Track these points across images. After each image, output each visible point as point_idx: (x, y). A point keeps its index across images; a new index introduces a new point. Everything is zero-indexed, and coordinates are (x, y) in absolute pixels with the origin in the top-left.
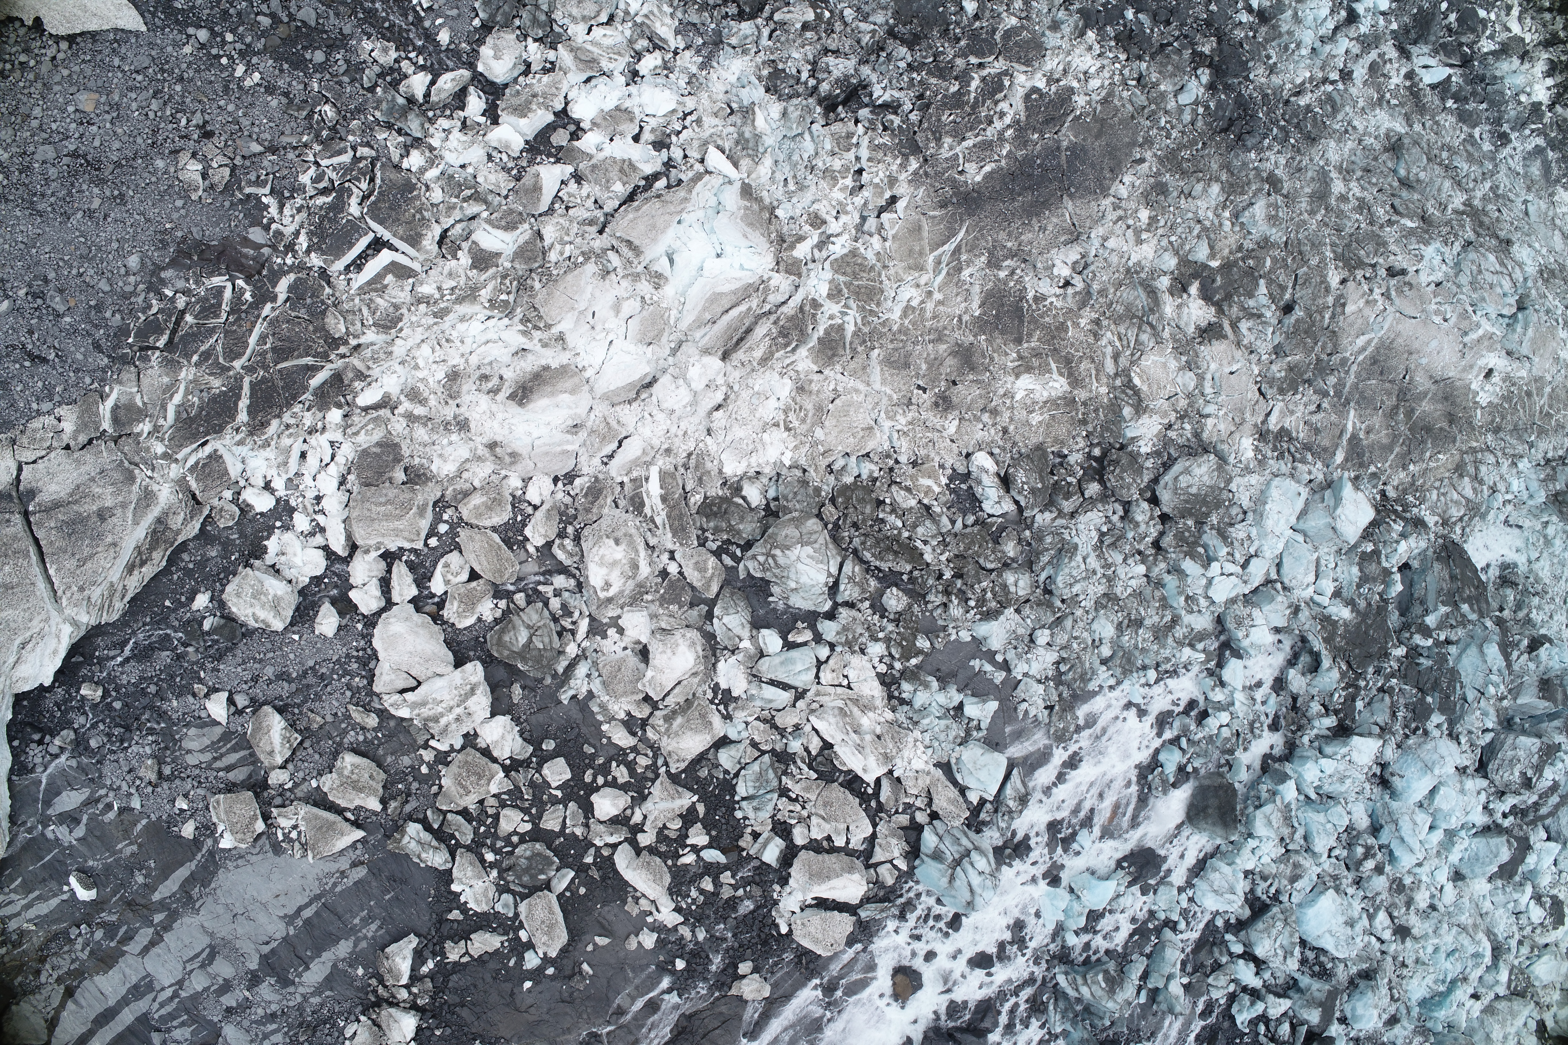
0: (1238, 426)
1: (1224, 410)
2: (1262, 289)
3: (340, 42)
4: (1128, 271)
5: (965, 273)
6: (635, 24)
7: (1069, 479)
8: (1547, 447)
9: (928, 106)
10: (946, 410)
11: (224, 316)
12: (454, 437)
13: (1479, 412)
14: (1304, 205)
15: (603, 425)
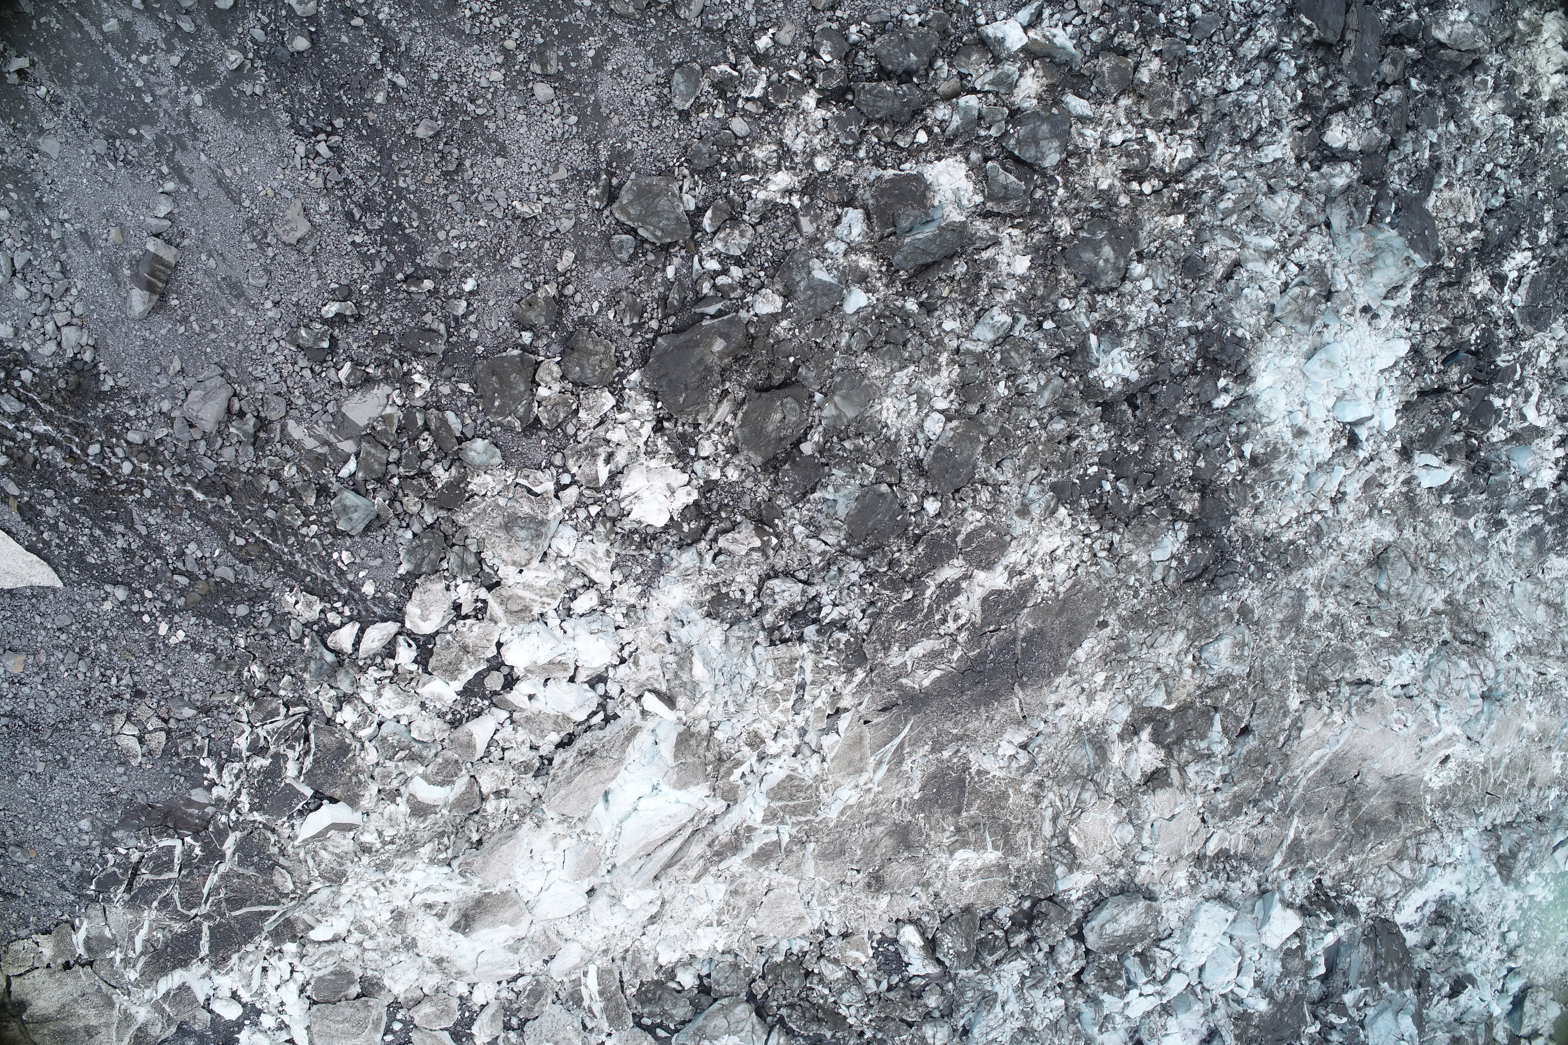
0: (1173, 864)
1: (1160, 857)
2: (1217, 727)
3: (264, 594)
4: (1078, 730)
5: (906, 766)
6: (568, 564)
7: (997, 932)
8: (1496, 815)
9: (878, 615)
10: (878, 891)
11: (177, 868)
12: (403, 957)
13: (1428, 797)
14: (1273, 632)
15: (543, 938)
